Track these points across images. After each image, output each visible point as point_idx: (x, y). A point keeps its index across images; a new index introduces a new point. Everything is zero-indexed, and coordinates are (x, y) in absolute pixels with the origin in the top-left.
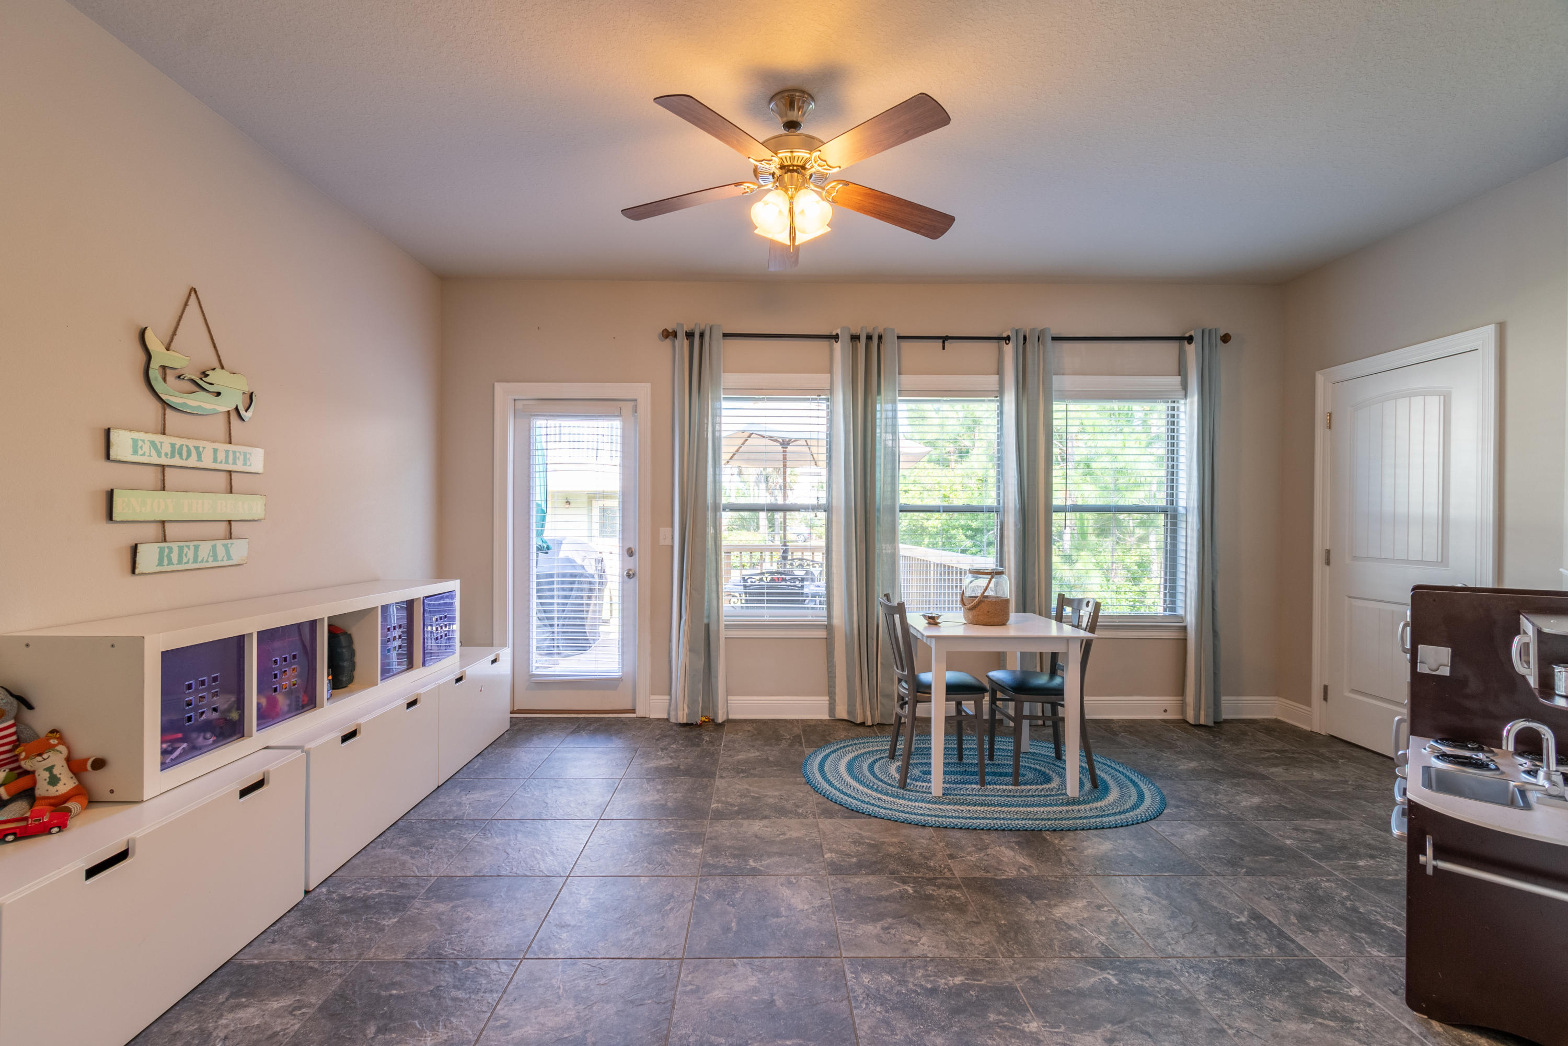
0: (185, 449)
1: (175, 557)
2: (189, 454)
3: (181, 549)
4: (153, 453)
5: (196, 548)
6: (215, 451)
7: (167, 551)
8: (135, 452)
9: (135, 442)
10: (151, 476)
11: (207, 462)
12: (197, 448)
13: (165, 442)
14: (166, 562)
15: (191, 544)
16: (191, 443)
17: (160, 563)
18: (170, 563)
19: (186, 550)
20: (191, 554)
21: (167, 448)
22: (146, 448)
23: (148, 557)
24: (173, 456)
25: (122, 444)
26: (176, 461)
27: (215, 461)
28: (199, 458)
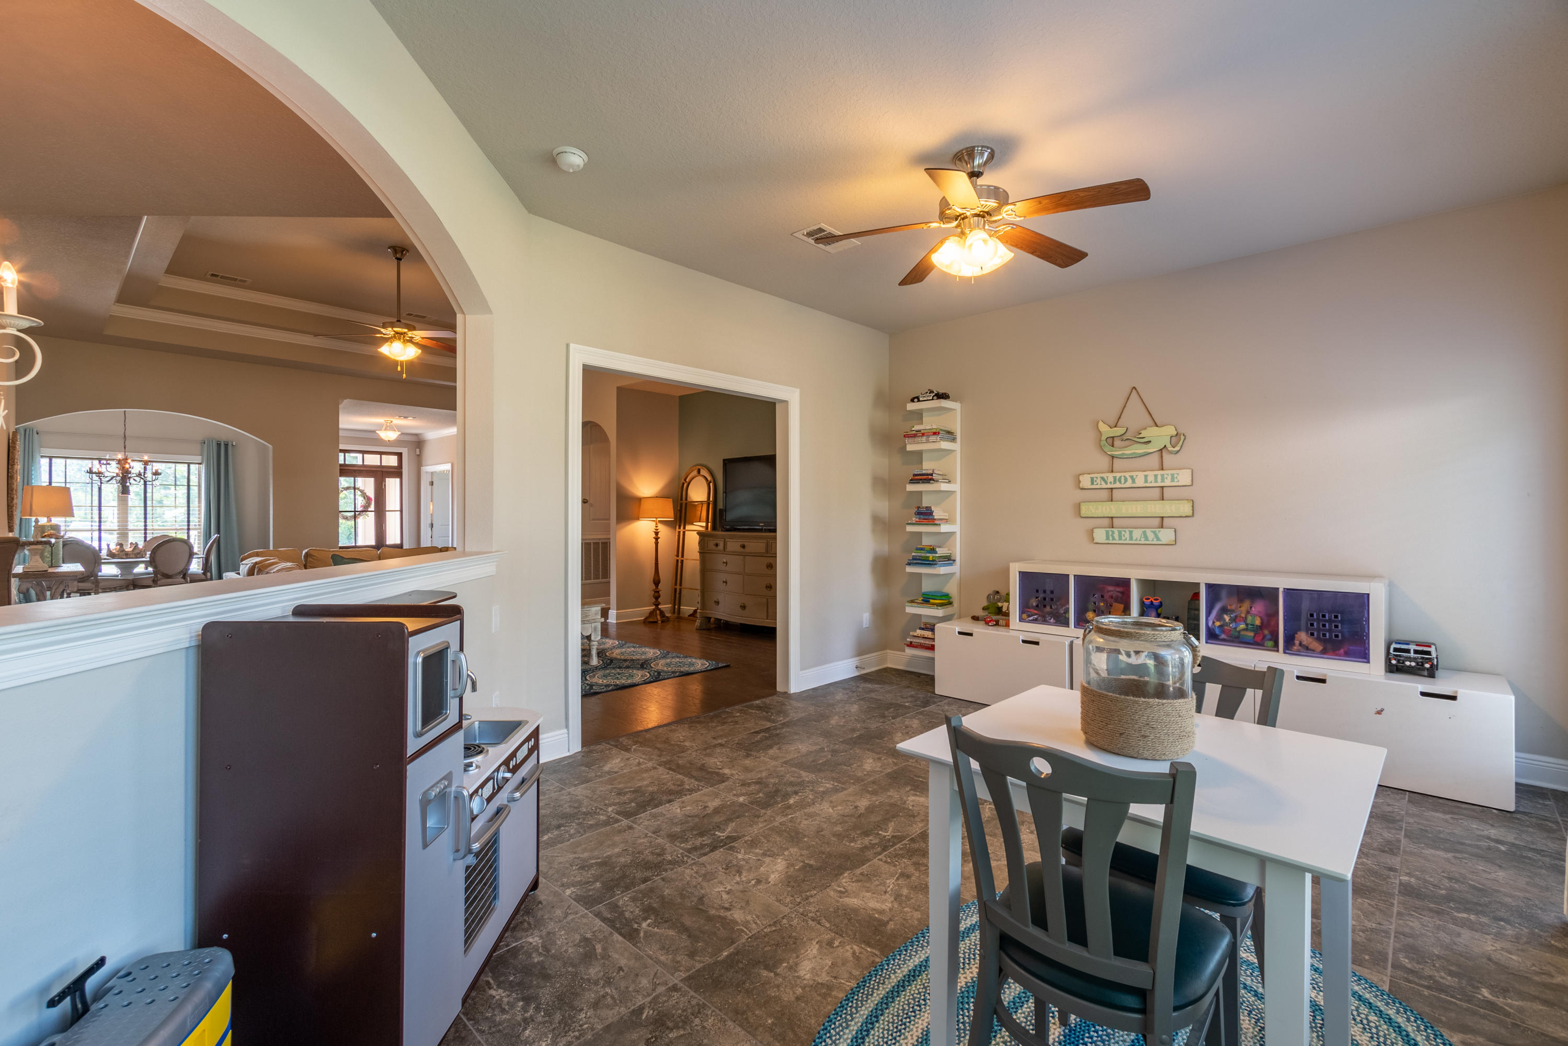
0: (1123, 478)
1: (1116, 535)
2: (1126, 480)
3: (1120, 533)
4: (1103, 482)
5: (1131, 533)
6: (1146, 476)
7: (1110, 533)
8: (1092, 484)
9: (1092, 479)
10: (1105, 494)
11: (1140, 482)
12: (1132, 477)
13: (1110, 477)
14: (1111, 538)
15: (1127, 530)
16: (1127, 475)
17: (1108, 538)
18: (1114, 539)
19: (1123, 533)
20: (1127, 535)
21: (1111, 479)
22: (1099, 481)
23: (1100, 535)
24: (1115, 482)
25: (1085, 481)
26: (1118, 485)
27: (1146, 481)
28: (1134, 481)
